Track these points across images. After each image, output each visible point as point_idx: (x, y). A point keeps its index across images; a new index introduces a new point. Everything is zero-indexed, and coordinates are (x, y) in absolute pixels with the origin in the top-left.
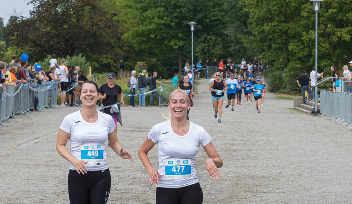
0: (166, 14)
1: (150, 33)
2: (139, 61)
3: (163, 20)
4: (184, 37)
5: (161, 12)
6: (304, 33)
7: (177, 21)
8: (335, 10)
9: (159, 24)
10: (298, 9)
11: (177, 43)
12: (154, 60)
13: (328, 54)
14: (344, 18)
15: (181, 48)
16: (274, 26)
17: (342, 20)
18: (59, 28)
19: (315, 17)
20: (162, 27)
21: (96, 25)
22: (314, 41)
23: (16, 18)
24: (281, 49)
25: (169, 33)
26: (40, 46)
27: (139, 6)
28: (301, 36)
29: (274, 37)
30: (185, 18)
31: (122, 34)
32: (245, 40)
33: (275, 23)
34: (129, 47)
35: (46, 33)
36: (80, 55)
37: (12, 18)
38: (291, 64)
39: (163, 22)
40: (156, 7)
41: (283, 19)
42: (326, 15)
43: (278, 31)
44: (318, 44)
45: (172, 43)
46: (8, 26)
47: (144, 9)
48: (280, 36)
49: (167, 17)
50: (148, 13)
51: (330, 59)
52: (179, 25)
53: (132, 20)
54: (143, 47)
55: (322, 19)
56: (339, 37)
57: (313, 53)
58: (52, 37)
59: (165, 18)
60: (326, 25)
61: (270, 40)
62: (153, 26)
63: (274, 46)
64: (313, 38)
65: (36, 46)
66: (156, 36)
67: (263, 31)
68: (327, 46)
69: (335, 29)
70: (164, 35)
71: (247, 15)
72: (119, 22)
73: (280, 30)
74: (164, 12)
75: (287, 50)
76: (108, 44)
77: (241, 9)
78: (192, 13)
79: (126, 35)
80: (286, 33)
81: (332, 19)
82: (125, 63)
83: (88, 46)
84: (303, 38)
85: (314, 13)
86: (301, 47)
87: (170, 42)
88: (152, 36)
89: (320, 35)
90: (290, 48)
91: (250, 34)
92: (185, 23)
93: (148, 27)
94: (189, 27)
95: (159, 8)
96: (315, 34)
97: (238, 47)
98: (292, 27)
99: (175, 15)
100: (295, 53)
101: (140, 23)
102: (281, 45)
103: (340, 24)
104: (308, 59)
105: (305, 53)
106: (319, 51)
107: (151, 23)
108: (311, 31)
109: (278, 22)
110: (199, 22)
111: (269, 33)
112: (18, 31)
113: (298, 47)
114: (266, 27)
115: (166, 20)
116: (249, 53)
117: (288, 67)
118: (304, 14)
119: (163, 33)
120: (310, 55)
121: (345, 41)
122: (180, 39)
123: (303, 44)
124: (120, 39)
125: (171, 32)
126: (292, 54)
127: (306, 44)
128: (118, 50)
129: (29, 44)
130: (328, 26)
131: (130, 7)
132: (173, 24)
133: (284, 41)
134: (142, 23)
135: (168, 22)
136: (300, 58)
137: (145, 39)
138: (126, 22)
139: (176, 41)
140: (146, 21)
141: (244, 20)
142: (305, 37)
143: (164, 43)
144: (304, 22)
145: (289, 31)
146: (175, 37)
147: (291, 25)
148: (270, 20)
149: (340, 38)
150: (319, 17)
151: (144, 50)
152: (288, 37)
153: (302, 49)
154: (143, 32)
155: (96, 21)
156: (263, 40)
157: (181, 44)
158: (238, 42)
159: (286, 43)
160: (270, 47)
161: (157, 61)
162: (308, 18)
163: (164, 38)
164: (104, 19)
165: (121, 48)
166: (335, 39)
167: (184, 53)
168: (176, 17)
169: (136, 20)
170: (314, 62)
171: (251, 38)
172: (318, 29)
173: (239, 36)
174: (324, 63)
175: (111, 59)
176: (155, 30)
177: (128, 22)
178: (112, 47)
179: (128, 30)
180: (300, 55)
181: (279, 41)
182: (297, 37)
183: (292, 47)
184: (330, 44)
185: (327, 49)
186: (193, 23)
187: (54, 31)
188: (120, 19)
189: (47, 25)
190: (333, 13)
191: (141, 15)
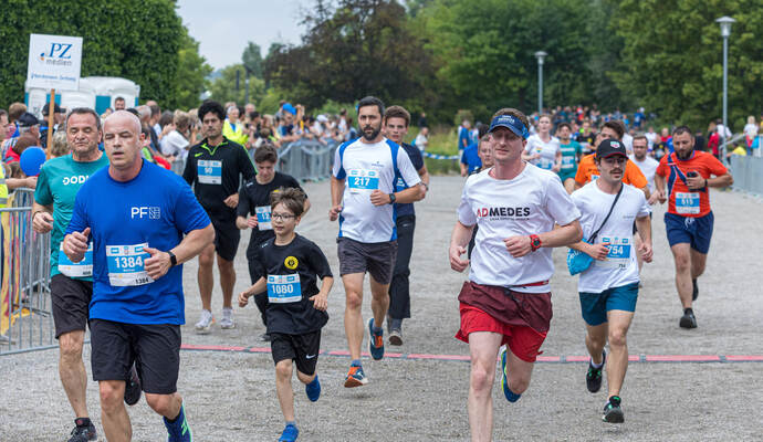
0: (501, 40)
1: (478, 68)
2: (462, 108)
3: (496, 48)
4: (528, 74)
5: (495, 37)
6: (706, 69)
7: (517, 50)
8: (751, 35)
9: (492, 55)
10: (696, 35)
11: (518, 84)
12: (482, 108)
13: (742, 100)
15: (523, 91)
16: (662, 59)
17: (760, 51)
18: (345, 61)
19: (722, 45)
20: (495, 58)
21: (399, 55)
22: (720, 81)
23: (280, 46)
24: (670, 92)
25: (505, 68)
26: (316, 86)
27: (462, 28)
28: (702, 73)
29: (662, 75)
30: (529, 46)
31: (437, 69)
32: (619, 80)
33: (663, 55)
34: (446, 88)
35: (325, 68)
37: (274, 45)
38: (687, 115)
39: (497, 52)
40: (487, 30)
41: (674, 48)
42: (738, 42)
43: (667, 65)
44: (728, 86)
45: (510, 83)
46: (268, 59)
47: (470, 34)
48: (670, 74)
49: (503, 43)
50: (476, 39)
51: (744, 108)
52: (520, 56)
53: (452, 49)
54: (467, 88)
55: (733, 48)
56: (756, 75)
57: (719, 98)
58: (333, 74)
59: (500, 46)
60: (738, 60)
61: (655, 79)
62: (482, 58)
63: (661, 88)
64: (719, 75)
65: (310, 87)
66: (486, 72)
67: (645, 66)
68: (740, 88)
69: (752, 63)
70: (499, 71)
71: (621, 42)
72: (431, 52)
73: (671, 64)
74: (499, 36)
75: (680, 93)
76: (416, 84)
77: (613, 32)
78: (539, 39)
79: (442, 70)
80: (677, 68)
81: (747, 48)
82: (441, 112)
84: (704, 76)
85: (721, 39)
86: (702, 89)
87: (507, 80)
88: (481, 72)
89: (730, 72)
90: (685, 91)
91: (625, 69)
92: (529, 53)
93: (475, 60)
94: (535, 60)
95: (492, 32)
96: (723, 71)
97: (607, 89)
99: (516, 41)
100: (693, 98)
101: (464, 53)
102: (671, 87)
103: (760, 56)
104: (712, 109)
105: (708, 98)
106: (728, 96)
107: (479, 54)
108: (718, 66)
109: (668, 52)
110: (550, 51)
111: (655, 68)
112: (284, 65)
113: (697, 89)
114: (651, 61)
115: (504, 48)
116: (625, 98)
118: (706, 40)
119: (497, 68)
120: (715, 101)
122: (521, 76)
123: (704, 85)
124: (433, 77)
125: (509, 66)
126: (687, 99)
127: (708, 85)
128: (430, 93)
129: (301, 83)
130: (742, 58)
131: (449, 29)
132: (512, 55)
133: (675, 81)
134: (467, 55)
135: (505, 52)
136: (699, 106)
137: (470, 77)
138: (441, 52)
139: (517, 79)
140: (471, 50)
141: (617, 49)
142: (707, 74)
143: (498, 83)
144: (704, 53)
145: (685, 65)
146: (517, 75)
147: (687, 56)
148: (654, 49)
149: (759, 76)
150: (729, 45)
151: (468, 94)
152: (681, 75)
153: (702, 93)
154: (468, 66)
155: (398, 50)
156: (644, 80)
157: (523, 83)
158: (608, 82)
159: (679, 85)
160: (654, 89)
161: (489, 108)
162: (711, 47)
163: (498, 76)
164: (410, 47)
165: (435, 89)
166: (751, 78)
167: (527, 97)
168: (517, 45)
169: (457, 50)
170: (721, 111)
171: (628, 76)
172: (729, 63)
173: (608, 73)
174: (735, 113)
175: (420, 105)
176: (484, 64)
177: (446, 51)
178: (422, 89)
179: (445, 63)
180: (700, 101)
181: (669, 81)
182: (695, 75)
183: (687, 89)
184: (744, 84)
185: (739, 93)
186: (541, 53)
187: (337, 65)
188: (434, 47)
189: (326, 57)
190: (749, 40)
191: (465, 42)
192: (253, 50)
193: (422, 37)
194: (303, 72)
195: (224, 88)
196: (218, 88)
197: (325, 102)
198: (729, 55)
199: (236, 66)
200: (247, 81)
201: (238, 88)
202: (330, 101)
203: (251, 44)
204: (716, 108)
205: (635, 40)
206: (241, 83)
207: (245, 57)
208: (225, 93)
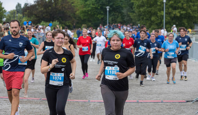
0: (96, 3)
2: (83, 24)
4: (104, 13)
5: (94, 2)
6: (158, 12)
7: (101, 6)
8: (173, 2)
9: (92, 8)
10: (156, 2)
11: (101, 16)
12: (90, 24)
13: (170, 22)
14: (177, 6)
15: (102, 19)
16: (145, 9)
17: (175, 7)
18: (47, 9)
19: (164, 5)
20: (94, 8)
21: (64, 7)
22: (163, 16)
23: (27, 4)
25: (97, 12)
26: (38, 17)
28: (157, 14)
29: (145, 14)
30: (104, 5)
31: (76, 12)
32: (132, 15)
33: (145, 8)
34: (79, 17)
35: (41, 11)
36: (57, 21)
37: (25, 4)
38: (153, 26)
39: (94, 6)
41: (149, 6)
42: (169, 4)
43: (146, 11)
44: (165, 17)
45: (98, 16)
46: (24, 8)
47: (86, 1)
48: (148, 14)
49: (97, 4)
50: (88, 2)
51: (170, 24)
52: (101, 8)
53: (80, 6)
54: (85, 18)
55: (167, 6)
57: (162, 21)
58: (44, 13)
59: (95, 5)
60: (169, 9)
61: (143, 15)
62: (90, 8)
63: (145, 18)
64: (163, 14)
65: (37, 17)
66: (91, 13)
67: (140, 11)
68: (169, 18)
69: (173, 11)
70: (95, 12)
71: (133, 4)
72: (74, 6)
73: (148, 11)
75: (151, 20)
76: (70, 16)
78: (107, 3)
79: (77, 12)
80: (150, 12)
81: (171, 6)
83: (60, 17)
84: (158, 15)
85: (163, 3)
86: (157, 19)
87: (97, 15)
88: (90, 13)
89: (166, 13)
91: (134, 12)
92: (104, 7)
93: (87, 9)
94: (106, 9)
96: (164, 13)
97: (128, 18)
98: (153, 9)
99: (100, 3)
100: (155, 21)
101: (84, 7)
102: (148, 18)
103: (175, 8)
104: (160, 25)
105: (159, 21)
106: (165, 21)
107: (89, 7)
108: (162, 12)
109: (147, 7)
110: (111, 6)
111: (143, 12)
112: (28, 10)
113: (156, 18)
114: (142, 10)
115: (96, 5)
116: (134, 21)
117: (151, 28)
118: (159, 4)
119: (94, 12)
120: (161, 22)
121: (177, 16)
122: (102, 14)
123: (158, 17)
124: (74, 14)
125: (98, 11)
126: (153, 22)
127: (159, 17)
128: (74, 19)
129: (34, 16)
132: (99, 8)
133: (149, 16)
134: (85, 7)
135: (97, 6)
136: (157, 24)
137: (86, 14)
138: (77, 7)
140: (86, 6)
141: (131, 6)
142: (159, 14)
143: (95, 16)
144: (158, 7)
145: (152, 12)
146: (101, 14)
147: (153, 8)
148: (143, 6)
149: (175, 15)
152: (151, 14)
153: (158, 20)
154: (85, 11)
155: (64, 6)
156: (140, 15)
157: (102, 16)
158: (129, 16)
159: (150, 17)
160: (143, 19)
161: (92, 24)
162: (160, 5)
163: (95, 14)
164: (67, 5)
165: (75, 18)
166: (173, 15)
167: (104, 21)
168: (101, 4)
169: (82, 6)
170: (163, 25)
171: (135, 14)
172: (166, 11)
173: (129, 13)
174: (168, 26)
175: (71, 23)
176: (90, 10)
177: (79, 6)
178: (71, 18)
179: (78, 10)
180: (157, 22)
181: (147, 16)
182: (155, 14)
183: (153, 18)
184: (170, 17)
185: (169, 20)
186: (108, 7)
187: (45, 10)
188: (75, 5)
189: (42, 7)
190: (172, 3)
191: (85, 3)
192: (19, 5)
193: (72, 2)
194: (35, 12)
195: (10, 17)
196: (8, 17)
197: (41, 22)
198: (166, 8)
199: (13, 10)
200: (17, 15)
201: (14, 17)
202: (43, 21)
203: (18, 4)
204: (162, 25)
205: (136, 3)
206: (15, 15)
207: (17, 7)
208: (10, 19)
